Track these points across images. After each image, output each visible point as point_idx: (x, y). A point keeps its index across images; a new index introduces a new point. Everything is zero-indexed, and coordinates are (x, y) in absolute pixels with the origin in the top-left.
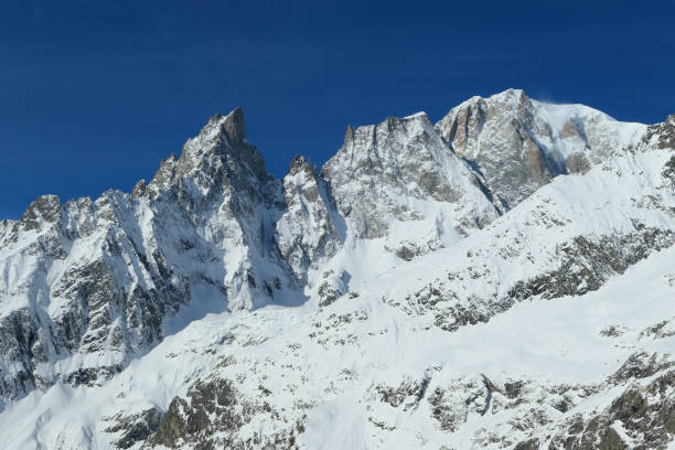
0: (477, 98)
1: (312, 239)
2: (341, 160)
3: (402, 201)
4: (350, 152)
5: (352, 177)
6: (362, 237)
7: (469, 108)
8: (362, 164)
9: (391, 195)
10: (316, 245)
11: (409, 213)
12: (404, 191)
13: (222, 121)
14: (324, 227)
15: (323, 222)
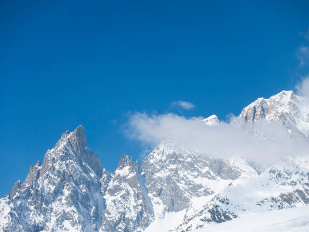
0: (260, 99)
1: (132, 215)
2: (155, 155)
3: (198, 181)
4: (161, 149)
5: (162, 167)
6: (169, 210)
7: (255, 108)
8: (170, 156)
9: (191, 178)
10: (135, 219)
11: (202, 190)
12: (200, 173)
13: (69, 136)
14: (141, 205)
15: (140, 201)
